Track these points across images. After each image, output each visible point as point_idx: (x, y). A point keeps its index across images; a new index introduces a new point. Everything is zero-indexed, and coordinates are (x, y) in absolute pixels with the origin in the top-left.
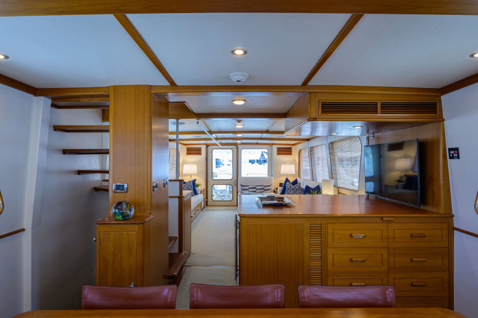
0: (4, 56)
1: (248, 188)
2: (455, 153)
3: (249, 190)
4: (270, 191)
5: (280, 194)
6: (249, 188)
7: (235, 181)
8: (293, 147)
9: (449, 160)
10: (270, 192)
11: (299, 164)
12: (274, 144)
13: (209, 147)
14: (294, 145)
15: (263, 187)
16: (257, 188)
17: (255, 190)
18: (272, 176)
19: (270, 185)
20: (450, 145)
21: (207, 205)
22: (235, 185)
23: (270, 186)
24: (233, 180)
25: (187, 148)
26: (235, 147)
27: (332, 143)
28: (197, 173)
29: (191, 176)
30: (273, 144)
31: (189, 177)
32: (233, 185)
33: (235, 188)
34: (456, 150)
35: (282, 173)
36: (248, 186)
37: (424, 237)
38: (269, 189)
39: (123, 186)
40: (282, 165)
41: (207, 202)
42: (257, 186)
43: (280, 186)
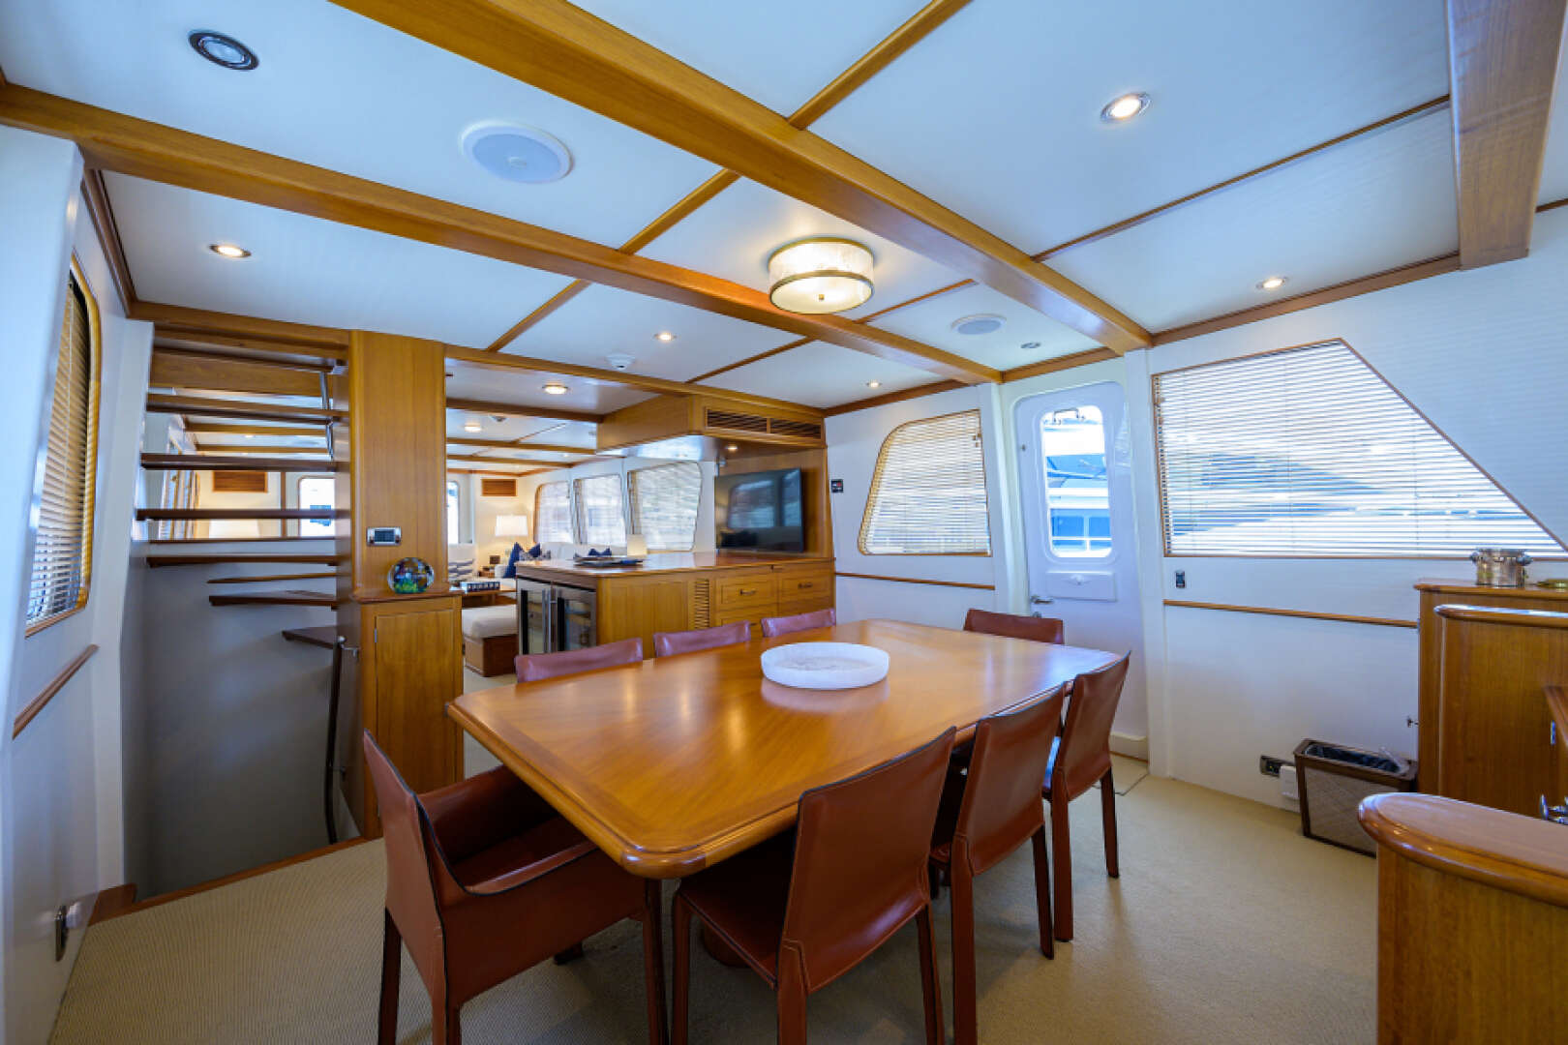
0: (242, 250)
2: (838, 486)
5: (504, 577)
8: (519, 478)
9: (831, 494)
11: (536, 514)
12: (475, 472)
14: (520, 475)
15: (455, 567)
19: (470, 560)
20: (833, 476)
27: (632, 473)
30: (471, 472)
34: (840, 482)
35: (497, 534)
37: (809, 586)
38: (469, 571)
39: (392, 532)
43: (491, 563)
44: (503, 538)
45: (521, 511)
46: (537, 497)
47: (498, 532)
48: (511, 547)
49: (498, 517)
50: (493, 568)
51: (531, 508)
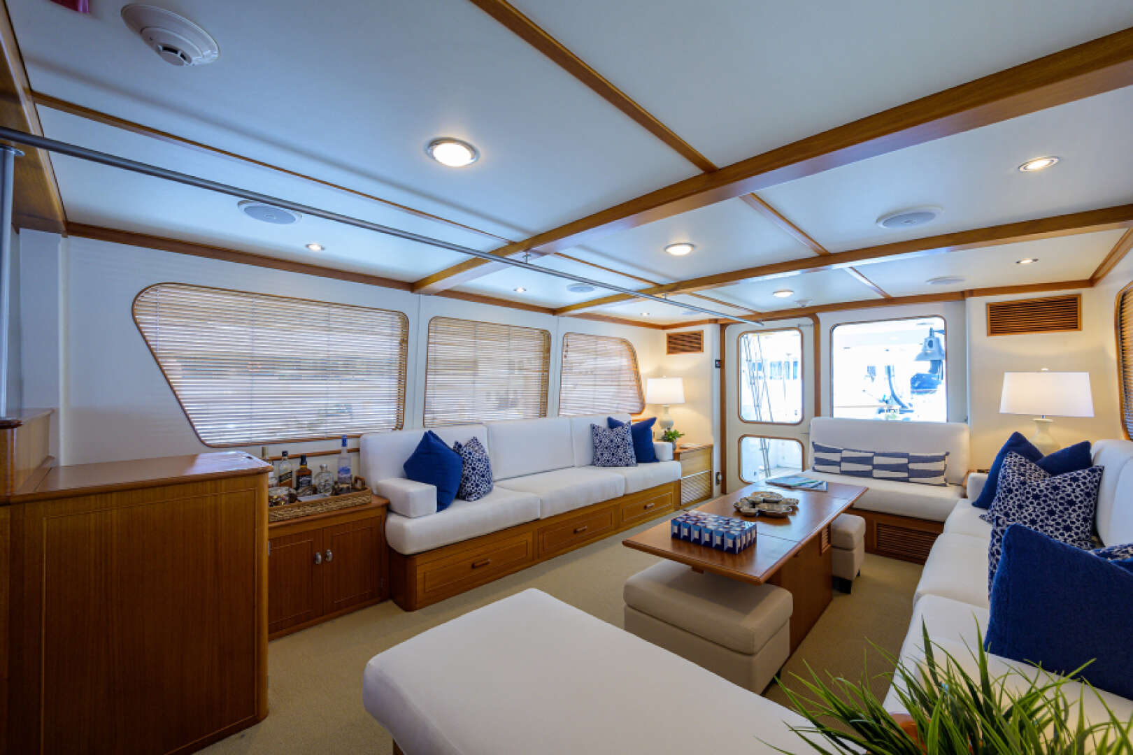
1: (843, 464)
4: (941, 479)
6: (838, 464)
8: (1084, 292)
10: (944, 485)
12: (972, 294)
13: (729, 328)
15: (905, 461)
16: (877, 460)
18: (966, 421)
19: (942, 454)
23: (942, 458)
24: (804, 428)
25: (670, 337)
26: (809, 321)
28: (683, 401)
30: (965, 295)
32: (803, 442)
35: (1004, 408)
36: (840, 451)
40: (1008, 377)
41: (723, 484)
42: (876, 454)
49: (1007, 374)
51: (1113, 353)
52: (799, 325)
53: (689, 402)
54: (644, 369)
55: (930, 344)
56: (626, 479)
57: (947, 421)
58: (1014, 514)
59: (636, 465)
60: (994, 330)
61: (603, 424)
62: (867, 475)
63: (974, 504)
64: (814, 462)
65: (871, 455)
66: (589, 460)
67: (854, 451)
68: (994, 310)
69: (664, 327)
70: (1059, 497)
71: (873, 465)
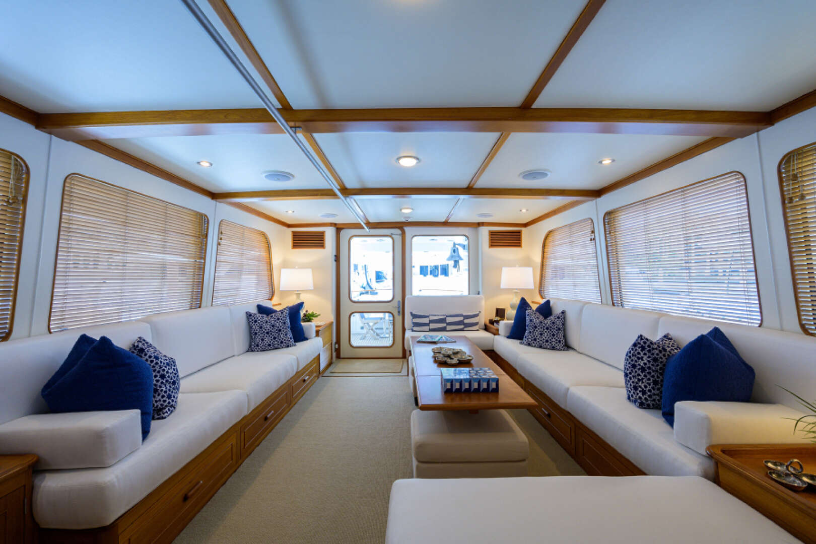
1: (428, 322)
3: (430, 324)
4: (477, 327)
6: (431, 322)
7: (399, 305)
8: (524, 230)
10: (478, 330)
11: (543, 265)
13: (343, 232)
14: (526, 225)
15: (462, 318)
16: (449, 320)
17: (444, 325)
18: (479, 294)
19: (476, 313)
21: (338, 357)
22: (399, 312)
23: (476, 316)
24: (395, 304)
25: (294, 233)
26: (398, 231)
28: (312, 288)
29: (299, 294)
30: (480, 224)
31: (294, 297)
32: (394, 313)
33: (399, 319)
35: (502, 287)
36: (428, 317)
38: (476, 324)
40: (505, 270)
41: (338, 351)
42: (448, 316)
43: (497, 315)
44: (509, 291)
45: (527, 262)
46: (544, 246)
47: (503, 285)
48: (517, 301)
49: (503, 268)
50: (497, 322)
51: (538, 259)
52: (392, 234)
53: (317, 289)
54: (276, 260)
55: (454, 251)
56: (297, 358)
57: (469, 294)
58: (538, 339)
59: (295, 345)
60: (492, 245)
61: (254, 310)
62: (443, 329)
63: (508, 337)
64: (412, 325)
65: (444, 317)
66: (246, 347)
67: (435, 315)
68: (492, 234)
69: (289, 226)
70: (555, 327)
71: (446, 323)
